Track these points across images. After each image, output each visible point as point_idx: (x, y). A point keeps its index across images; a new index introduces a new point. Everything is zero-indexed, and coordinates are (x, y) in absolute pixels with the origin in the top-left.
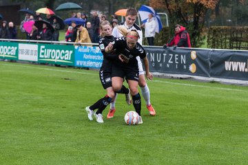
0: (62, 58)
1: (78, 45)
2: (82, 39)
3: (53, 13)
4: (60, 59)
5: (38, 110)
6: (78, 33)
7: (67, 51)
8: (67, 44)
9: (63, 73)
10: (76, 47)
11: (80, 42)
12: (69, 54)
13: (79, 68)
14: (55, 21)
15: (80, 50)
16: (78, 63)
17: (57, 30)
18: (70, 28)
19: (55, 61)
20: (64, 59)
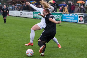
2: (65, 11)
4: (57, 18)
6: (64, 9)
8: (60, 13)
10: (63, 14)
11: (64, 12)
12: (60, 16)
15: (65, 15)
16: (64, 20)
17: (56, 8)
20: (59, 18)
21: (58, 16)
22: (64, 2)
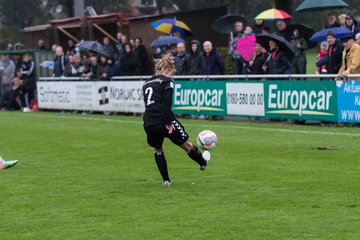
0: (312, 107)
1: (342, 79)
3: (288, 16)
4: (308, 108)
5: (264, 213)
7: (321, 93)
8: (321, 79)
9: (315, 136)
10: (339, 84)
11: (347, 73)
12: (325, 97)
13: (347, 124)
14: (295, 33)
15: (347, 89)
16: (345, 115)
18: (324, 46)
19: (299, 112)
20: (316, 109)
21: (313, 93)
22: (343, 17)
